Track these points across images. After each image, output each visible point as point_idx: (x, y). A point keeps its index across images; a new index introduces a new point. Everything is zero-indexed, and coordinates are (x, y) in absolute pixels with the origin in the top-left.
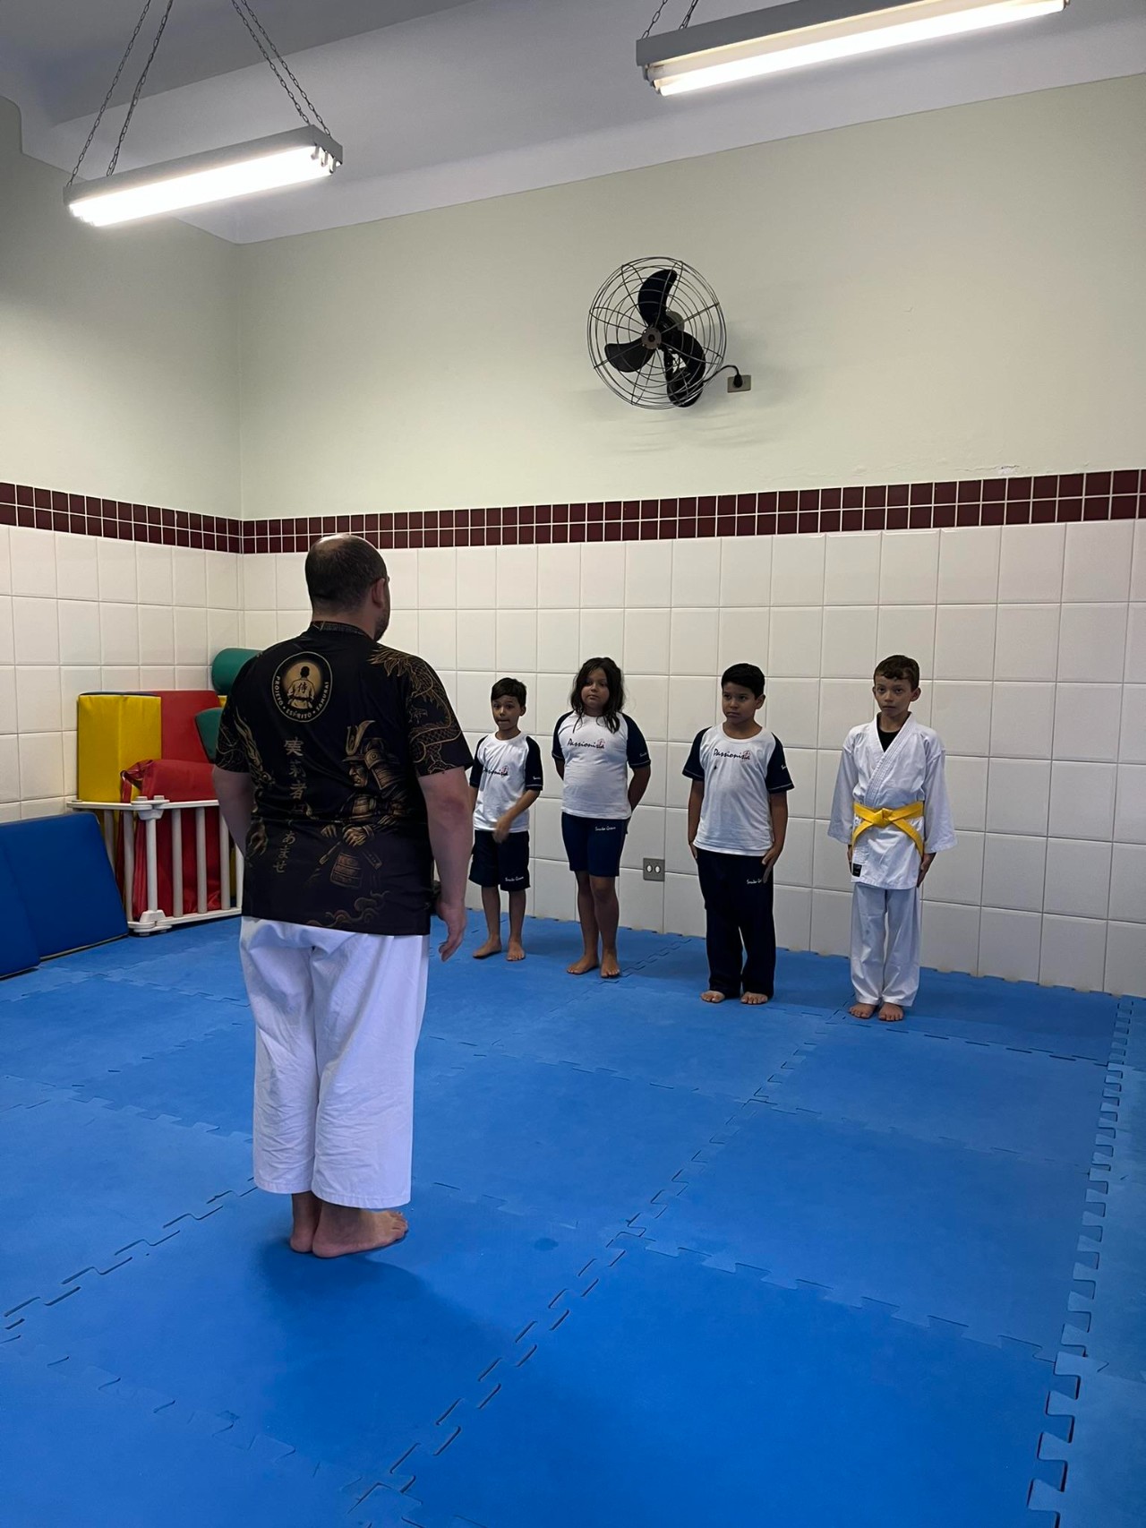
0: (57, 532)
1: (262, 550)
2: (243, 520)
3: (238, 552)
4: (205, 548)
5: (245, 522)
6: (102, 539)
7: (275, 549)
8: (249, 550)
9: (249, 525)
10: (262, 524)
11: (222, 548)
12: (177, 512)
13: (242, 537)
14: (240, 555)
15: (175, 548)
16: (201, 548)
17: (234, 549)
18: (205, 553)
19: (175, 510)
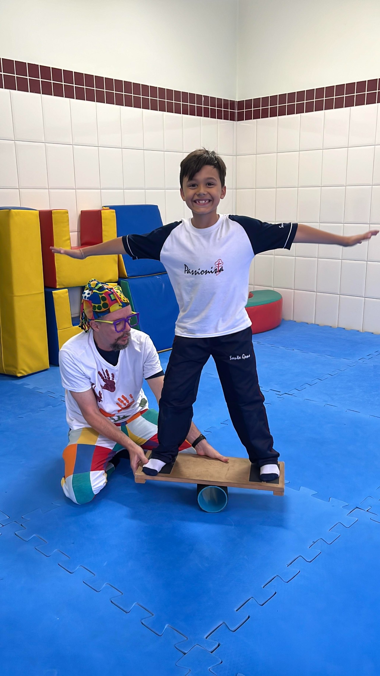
0: (143, 109)
1: (248, 118)
2: (237, 101)
3: (235, 121)
4: (217, 118)
5: (238, 102)
6: (166, 114)
7: (257, 117)
8: (240, 118)
9: (240, 103)
10: (249, 102)
11: (226, 118)
12: (203, 96)
13: (237, 111)
14: (235, 122)
15: (202, 118)
16: (216, 118)
17: (232, 119)
18: (217, 120)
19: (203, 95)
